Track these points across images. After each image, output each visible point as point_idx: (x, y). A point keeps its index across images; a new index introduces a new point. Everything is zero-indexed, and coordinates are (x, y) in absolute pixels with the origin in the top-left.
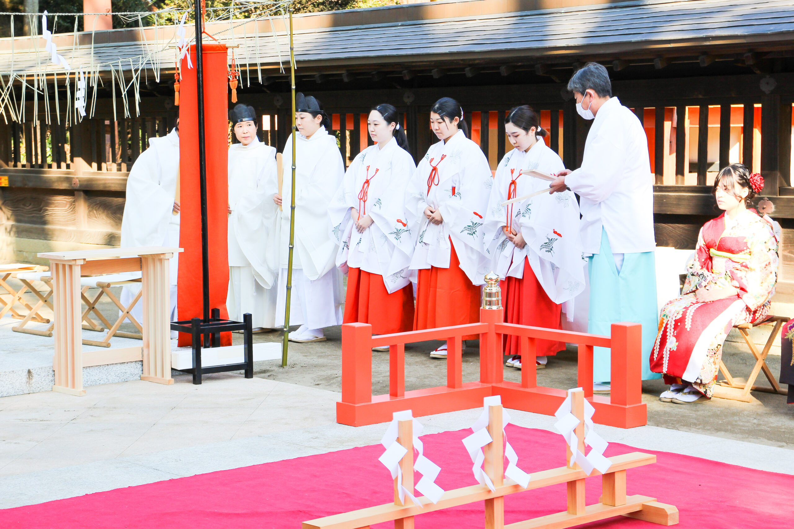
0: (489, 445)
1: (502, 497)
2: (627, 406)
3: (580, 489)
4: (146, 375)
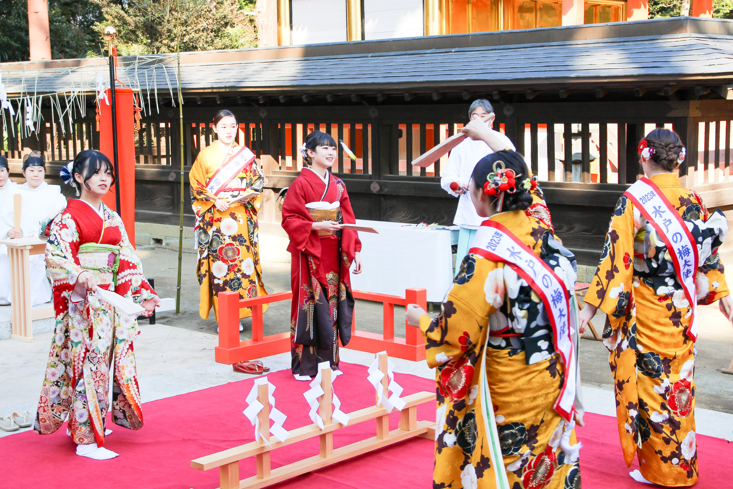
0: (322, 396)
1: (331, 432)
2: (418, 346)
3: (386, 422)
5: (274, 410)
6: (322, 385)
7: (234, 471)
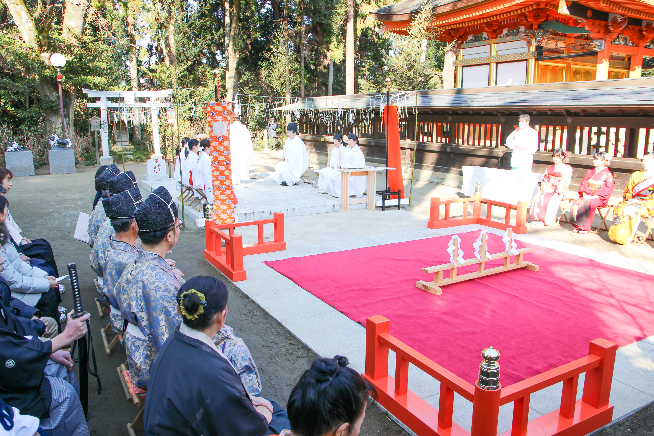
0: (481, 246)
1: (484, 262)
2: (521, 227)
3: (509, 260)
4: (368, 207)
5: (460, 249)
6: (482, 241)
7: (441, 275)
